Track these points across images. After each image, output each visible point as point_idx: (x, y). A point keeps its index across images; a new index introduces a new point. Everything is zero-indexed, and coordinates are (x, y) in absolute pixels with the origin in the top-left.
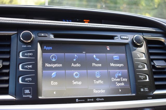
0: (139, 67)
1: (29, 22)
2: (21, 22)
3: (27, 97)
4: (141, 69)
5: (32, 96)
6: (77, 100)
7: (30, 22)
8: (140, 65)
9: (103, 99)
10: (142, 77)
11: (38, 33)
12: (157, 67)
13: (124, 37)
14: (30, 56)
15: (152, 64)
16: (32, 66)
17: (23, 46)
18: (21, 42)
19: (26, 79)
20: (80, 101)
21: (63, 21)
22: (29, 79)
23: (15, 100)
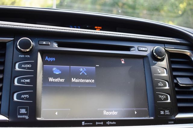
0: (159, 85)
1: (28, 27)
2: (19, 26)
3: (23, 118)
4: (161, 87)
5: (28, 116)
6: (83, 123)
7: (30, 28)
8: (161, 83)
9: (114, 123)
10: (162, 97)
11: (39, 41)
12: (181, 85)
13: (142, 49)
14: (28, 68)
15: (175, 81)
16: (30, 81)
17: (20, 56)
18: (18, 51)
19: (23, 96)
20: (87, 124)
21: (71, 27)
22: (26, 96)
23: (8, 121)
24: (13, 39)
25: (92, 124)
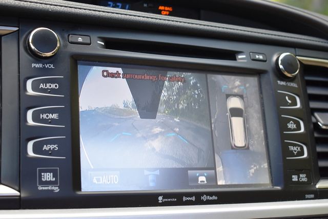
0: (290, 127)
1: (48, 6)
3: (48, 190)
4: (292, 130)
5: (59, 187)
6: (160, 198)
7: (52, 7)
8: (292, 123)
9: (215, 198)
10: (295, 149)
11: (69, 35)
12: (324, 127)
13: (257, 57)
14: (53, 91)
15: (313, 120)
16: (59, 116)
17: (33, 65)
18: (28, 54)
19: (45, 147)
20: (166, 200)
22: (52, 147)
23: (20, 196)
24: (16, 29)
25: (176, 200)
